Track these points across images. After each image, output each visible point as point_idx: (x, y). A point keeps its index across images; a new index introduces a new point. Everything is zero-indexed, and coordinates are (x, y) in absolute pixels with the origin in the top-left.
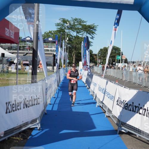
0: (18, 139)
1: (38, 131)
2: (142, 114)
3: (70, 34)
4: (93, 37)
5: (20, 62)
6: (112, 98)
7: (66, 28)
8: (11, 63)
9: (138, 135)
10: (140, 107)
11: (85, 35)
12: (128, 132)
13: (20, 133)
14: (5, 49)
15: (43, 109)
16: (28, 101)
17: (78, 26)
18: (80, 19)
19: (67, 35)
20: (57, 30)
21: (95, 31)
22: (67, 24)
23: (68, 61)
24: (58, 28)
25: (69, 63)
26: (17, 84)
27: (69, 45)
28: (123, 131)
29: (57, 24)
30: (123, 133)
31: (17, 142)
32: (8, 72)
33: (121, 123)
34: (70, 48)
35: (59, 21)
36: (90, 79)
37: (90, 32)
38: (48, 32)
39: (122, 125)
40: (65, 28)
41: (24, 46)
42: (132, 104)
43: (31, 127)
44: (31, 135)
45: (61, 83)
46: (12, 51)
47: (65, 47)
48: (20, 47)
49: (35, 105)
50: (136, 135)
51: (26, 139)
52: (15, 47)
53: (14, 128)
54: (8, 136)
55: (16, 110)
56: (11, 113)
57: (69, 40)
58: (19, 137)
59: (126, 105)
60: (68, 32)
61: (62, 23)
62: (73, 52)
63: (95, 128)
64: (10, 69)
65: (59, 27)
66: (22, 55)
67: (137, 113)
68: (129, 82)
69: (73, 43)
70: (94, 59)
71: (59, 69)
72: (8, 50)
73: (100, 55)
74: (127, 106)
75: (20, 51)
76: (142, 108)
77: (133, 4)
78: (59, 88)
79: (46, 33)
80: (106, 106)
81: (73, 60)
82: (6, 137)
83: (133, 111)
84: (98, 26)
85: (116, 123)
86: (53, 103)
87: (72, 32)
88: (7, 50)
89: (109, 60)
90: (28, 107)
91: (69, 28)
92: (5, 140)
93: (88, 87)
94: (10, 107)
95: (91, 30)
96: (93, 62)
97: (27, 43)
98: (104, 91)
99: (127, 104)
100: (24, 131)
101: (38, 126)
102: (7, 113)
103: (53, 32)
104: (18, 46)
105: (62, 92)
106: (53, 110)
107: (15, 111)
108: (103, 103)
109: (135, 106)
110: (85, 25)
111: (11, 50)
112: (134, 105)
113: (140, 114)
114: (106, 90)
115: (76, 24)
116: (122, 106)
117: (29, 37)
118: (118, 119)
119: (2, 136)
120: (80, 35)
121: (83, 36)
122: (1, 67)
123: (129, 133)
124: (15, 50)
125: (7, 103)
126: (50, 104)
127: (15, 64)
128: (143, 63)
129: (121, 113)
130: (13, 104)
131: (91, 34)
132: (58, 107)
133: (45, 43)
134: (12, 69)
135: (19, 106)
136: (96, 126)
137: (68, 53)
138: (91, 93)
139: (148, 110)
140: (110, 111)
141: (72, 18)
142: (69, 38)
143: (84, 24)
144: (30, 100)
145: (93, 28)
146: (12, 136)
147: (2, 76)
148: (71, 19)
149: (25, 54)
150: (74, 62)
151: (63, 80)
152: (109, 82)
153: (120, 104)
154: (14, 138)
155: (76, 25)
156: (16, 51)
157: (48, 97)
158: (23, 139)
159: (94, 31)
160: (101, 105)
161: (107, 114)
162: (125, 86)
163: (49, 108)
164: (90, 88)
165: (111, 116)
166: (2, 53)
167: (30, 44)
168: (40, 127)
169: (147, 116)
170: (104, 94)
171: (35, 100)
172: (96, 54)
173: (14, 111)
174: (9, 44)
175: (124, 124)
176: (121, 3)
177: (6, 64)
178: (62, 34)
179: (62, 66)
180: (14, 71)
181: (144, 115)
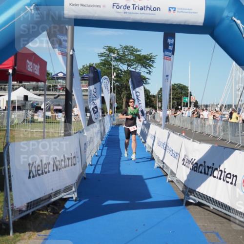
0: (45, 214)
1: (73, 203)
2: (217, 178)
3: (118, 68)
4: (150, 71)
5: (50, 107)
6: (176, 155)
7: (113, 59)
8: (37, 109)
9: (212, 207)
10: (214, 167)
11: (139, 69)
12: (199, 202)
13: (48, 206)
14: (28, 90)
15: (81, 171)
16: (59, 161)
17: (129, 56)
18: (132, 47)
19: (114, 69)
20: (101, 63)
21: (153, 63)
22: (114, 54)
23: (116, 105)
24: (102, 60)
25: (117, 108)
26: (44, 138)
27: (117, 83)
28: (191, 201)
29: (101, 53)
30: (191, 204)
31: (45, 217)
32: (33, 121)
33: (189, 190)
34: (118, 87)
35: (103, 51)
36: (146, 130)
37: (146, 65)
38: (88, 65)
39: (189, 194)
40: (111, 60)
41: (55, 85)
42: (203, 164)
43: (65, 197)
44: (64, 207)
45: (106, 136)
46: (38, 92)
47: (112, 86)
48: (50, 86)
49: (69, 166)
50: (209, 207)
51: (58, 213)
52: (43, 86)
53: (40, 198)
54: (32, 210)
55: (42, 174)
56: (35, 178)
57: (118, 76)
58: (48, 211)
59: (196, 165)
60: (116, 65)
61: (107, 53)
62: (123, 93)
63: (150, 197)
64: (36, 118)
65: (103, 58)
66: (53, 97)
67: (211, 176)
68: (200, 133)
69: (122, 80)
70: (152, 101)
71: (103, 116)
72: (33, 91)
73: (160, 96)
74: (197, 167)
75: (48, 93)
76: (216, 169)
77: (202, 25)
78: (104, 142)
79: (85, 66)
80: (168, 167)
81: (122, 104)
82: (30, 211)
83: (205, 173)
84: (156, 56)
85: (181, 190)
86: (95, 164)
87: (121, 65)
88: (31, 90)
89: (173, 103)
90: (59, 170)
91: (117, 60)
92: (28, 215)
93: (143, 141)
94: (33, 169)
95: (148, 61)
96: (150, 106)
97: (59, 81)
98: (165, 146)
99: (196, 163)
100: (55, 203)
101: (73, 196)
102: (29, 177)
103: (94, 65)
104: (45, 85)
105: (106, 148)
106: (95, 173)
107: (41, 176)
108: (164, 163)
109: (208, 167)
110: (139, 55)
111: (38, 90)
112: (206, 165)
113: (214, 177)
114: (168, 145)
115: (126, 53)
116: (190, 166)
117: (61, 72)
118: (184, 185)
119: (24, 209)
120: (133, 68)
121: (137, 71)
122: (24, 115)
123: (199, 204)
124: (43, 90)
125: (29, 165)
126: (91, 165)
127: (42, 109)
128: (219, 106)
129: (188, 176)
130: (39, 166)
131: (148, 68)
132: (102, 169)
133: (83, 81)
134: (39, 117)
135: (46, 168)
136: (152, 194)
137: (115, 95)
138: (147, 150)
139: (225, 172)
140: (173, 174)
141: (121, 45)
142: (116, 74)
143: (138, 53)
144: (62, 160)
145: (150, 59)
146: (37, 210)
147: (24, 126)
148: (120, 47)
149: (56, 96)
150: (124, 106)
151: (109, 132)
152: (172, 134)
153: (187, 164)
154: (41, 212)
155: (126, 55)
156: (43, 93)
157: (87, 156)
158: (53, 213)
159: (151, 64)
160: (161, 165)
161: (169, 178)
162: (193, 139)
163: (90, 170)
164: (146, 142)
165: (175, 181)
166: (24, 96)
167: (63, 83)
168: (76, 196)
169: (224, 180)
170: (165, 150)
171: (68, 159)
172: (155, 95)
173: (39, 175)
174: (34, 83)
175: (192, 191)
176: (186, 24)
177: (30, 110)
178: (108, 68)
179: (107, 113)
180: (41, 119)
181: (220, 179)
